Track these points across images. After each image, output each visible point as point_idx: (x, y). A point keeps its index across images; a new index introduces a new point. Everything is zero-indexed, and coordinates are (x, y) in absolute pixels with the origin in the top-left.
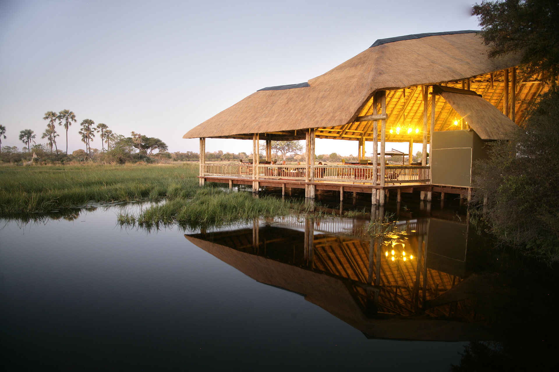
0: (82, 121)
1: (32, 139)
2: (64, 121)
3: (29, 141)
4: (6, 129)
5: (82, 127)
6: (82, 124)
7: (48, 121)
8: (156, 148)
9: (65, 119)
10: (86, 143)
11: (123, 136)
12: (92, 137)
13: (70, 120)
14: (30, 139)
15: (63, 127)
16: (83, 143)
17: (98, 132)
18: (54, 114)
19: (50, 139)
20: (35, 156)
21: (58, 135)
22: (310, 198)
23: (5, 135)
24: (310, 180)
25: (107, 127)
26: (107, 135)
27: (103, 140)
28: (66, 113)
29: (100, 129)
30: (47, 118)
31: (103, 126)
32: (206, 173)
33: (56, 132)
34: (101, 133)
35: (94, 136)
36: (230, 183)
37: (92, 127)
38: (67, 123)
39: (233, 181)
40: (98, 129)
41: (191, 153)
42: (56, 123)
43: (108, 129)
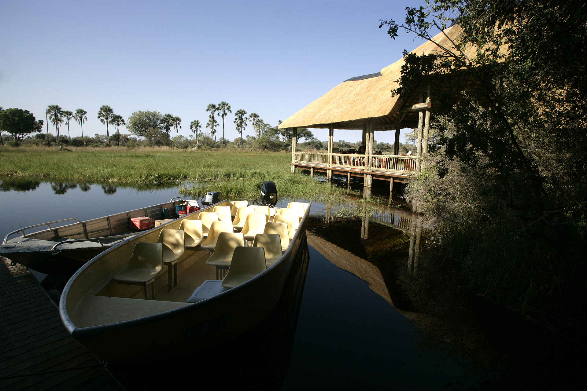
0: (236, 112)
1: (199, 128)
2: (222, 112)
3: (197, 130)
4: (182, 120)
5: (236, 117)
6: (236, 114)
7: (209, 113)
8: (302, 136)
9: (222, 110)
10: (239, 132)
11: (268, 125)
12: (244, 126)
13: (226, 111)
14: (198, 129)
15: (221, 117)
16: (237, 131)
17: (251, 121)
18: (214, 106)
19: (212, 128)
20: (198, 143)
21: (218, 125)
22: (367, 187)
23: (180, 125)
24: (368, 169)
25: (258, 116)
26: (258, 123)
27: (254, 128)
28: (223, 105)
29: (252, 119)
30: (208, 110)
31: (256, 116)
32: (296, 161)
33: (216, 122)
34: (252, 122)
35: (246, 125)
36: (312, 170)
37: (244, 116)
38: (224, 113)
39: (314, 168)
40: (250, 118)
41: (344, 142)
42: (216, 114)
43: (259, 118)
